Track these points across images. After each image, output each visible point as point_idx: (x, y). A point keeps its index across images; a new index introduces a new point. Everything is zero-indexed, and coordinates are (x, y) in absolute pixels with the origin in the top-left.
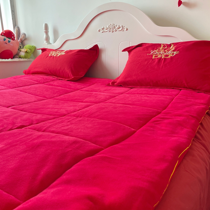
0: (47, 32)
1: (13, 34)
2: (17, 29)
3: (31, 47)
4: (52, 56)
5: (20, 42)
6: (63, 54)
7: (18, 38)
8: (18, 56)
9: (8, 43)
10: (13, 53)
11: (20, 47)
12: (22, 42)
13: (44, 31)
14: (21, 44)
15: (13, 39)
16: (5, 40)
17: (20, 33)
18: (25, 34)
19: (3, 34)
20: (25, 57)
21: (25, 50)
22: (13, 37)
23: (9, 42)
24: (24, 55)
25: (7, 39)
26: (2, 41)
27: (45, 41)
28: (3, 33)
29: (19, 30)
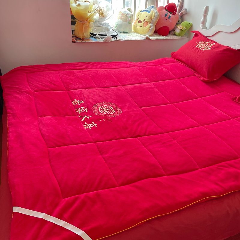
0: (205, 16)
1: (175, 9)
2: (181, 2)
3: (187, 24)
4: (198, 48)
5: (180, 15)
6: (209, 49)
7: (179, 12)
8: (173, 32)
9: (168, 19)
10: (170, 29)
11: (179, 21)
12: (182, 16)
13: (203, 14)
14: (180, 18)
15: (174, 14)
16: (166, 15)
17: (182, 6)
18: (186, 10)
19: (166, 8)
20: (179, 35)
21: (181, 27)
22: (174, 12)
23: (169, 17)
24: (178, 33)
25: (169, 14)
26: (163, 16)
27: (201, 24)
28: (166, 6)
29: (183, 2)
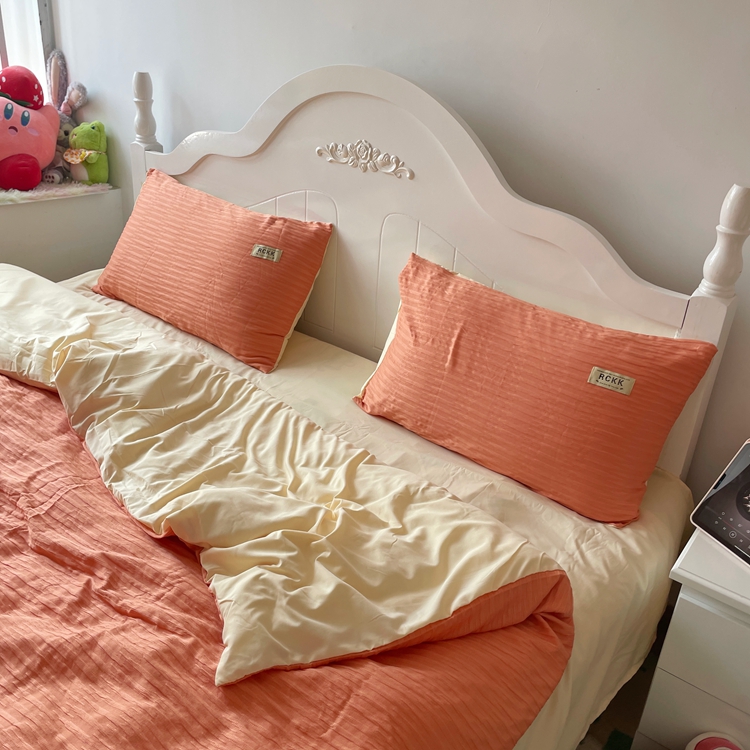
0: (145, 105)
5: (65, 112)
10: (40, 162)
11: (66, 134)
12: (74, 114)
13: (136, 100)
14: (70, 122)
18: (82, 89)
25: (19, 110)
27: (139, 136)
29: (64, 65)
